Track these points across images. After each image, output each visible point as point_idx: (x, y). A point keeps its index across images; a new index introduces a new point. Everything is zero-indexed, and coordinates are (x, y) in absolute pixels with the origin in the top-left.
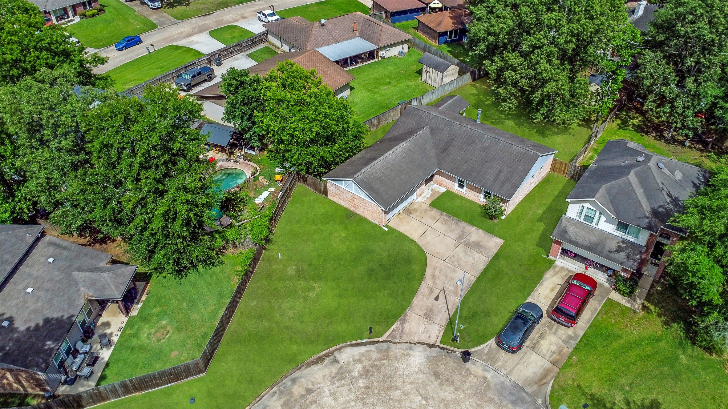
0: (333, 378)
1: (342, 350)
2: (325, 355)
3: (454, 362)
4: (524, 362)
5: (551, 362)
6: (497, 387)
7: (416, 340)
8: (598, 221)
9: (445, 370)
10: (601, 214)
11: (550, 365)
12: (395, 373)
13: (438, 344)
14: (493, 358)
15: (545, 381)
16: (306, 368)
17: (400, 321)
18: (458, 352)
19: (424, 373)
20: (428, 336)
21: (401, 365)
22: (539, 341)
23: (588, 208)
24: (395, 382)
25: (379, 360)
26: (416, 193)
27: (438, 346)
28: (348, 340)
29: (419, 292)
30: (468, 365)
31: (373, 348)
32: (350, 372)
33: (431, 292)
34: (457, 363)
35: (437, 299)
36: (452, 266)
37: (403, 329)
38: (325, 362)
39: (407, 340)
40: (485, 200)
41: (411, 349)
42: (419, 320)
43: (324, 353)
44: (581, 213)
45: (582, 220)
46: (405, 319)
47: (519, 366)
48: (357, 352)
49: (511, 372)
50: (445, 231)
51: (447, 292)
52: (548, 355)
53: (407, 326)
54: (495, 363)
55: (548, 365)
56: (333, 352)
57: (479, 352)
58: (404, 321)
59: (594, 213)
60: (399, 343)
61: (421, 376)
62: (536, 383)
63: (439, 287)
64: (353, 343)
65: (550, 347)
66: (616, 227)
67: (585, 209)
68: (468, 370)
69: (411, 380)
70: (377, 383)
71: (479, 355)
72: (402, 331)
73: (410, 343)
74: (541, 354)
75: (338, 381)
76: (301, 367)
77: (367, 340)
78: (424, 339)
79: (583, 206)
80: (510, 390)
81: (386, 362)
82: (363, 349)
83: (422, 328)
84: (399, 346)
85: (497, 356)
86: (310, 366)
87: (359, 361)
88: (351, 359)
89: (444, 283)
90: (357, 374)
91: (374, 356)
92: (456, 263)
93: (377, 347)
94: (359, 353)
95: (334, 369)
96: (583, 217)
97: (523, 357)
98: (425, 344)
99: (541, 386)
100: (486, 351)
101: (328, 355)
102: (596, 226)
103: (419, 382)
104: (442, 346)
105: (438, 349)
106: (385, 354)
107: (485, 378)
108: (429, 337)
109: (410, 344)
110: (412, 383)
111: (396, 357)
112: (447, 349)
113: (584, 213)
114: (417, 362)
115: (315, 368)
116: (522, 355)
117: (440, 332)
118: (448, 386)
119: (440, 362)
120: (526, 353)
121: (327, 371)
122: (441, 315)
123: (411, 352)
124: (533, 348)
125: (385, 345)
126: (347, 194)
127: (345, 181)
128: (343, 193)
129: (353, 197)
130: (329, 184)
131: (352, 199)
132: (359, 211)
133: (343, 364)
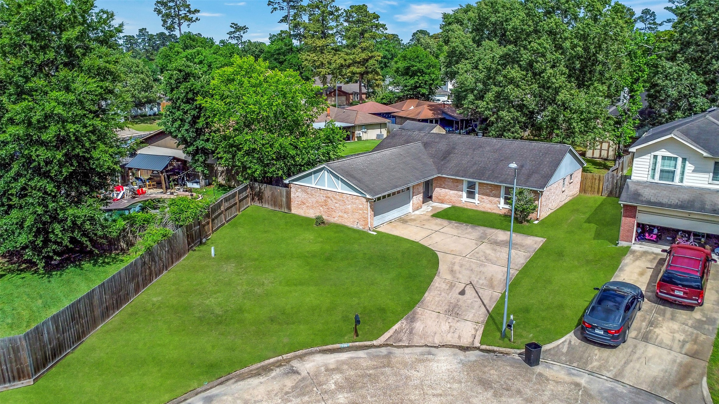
0: (287, 393)
1: (306, 358)
2: (273, 364)
3: (511, 366)
4: (639, 358)
5: (686, 354)
6: (605, 395)
7: (437, 341)
8: (683, 173)
9: (499, 377)
10: (684, 160)
11: (687, 359)
12: (405, 383)
13: (477, 344)
14: (581, 358)
15: (690, 380)
16: (236, 382)
17: (406, 319)
18: (516, 354)
19: (460, 382)
20: (456, 335)
21: (416, 373)
22: (650, 331)
23: (664, 158)
24: (408, 394)
25: (374, 368)
26: (411, 202)
27: (478, 348)
28: (317, 345)
29: (432, 287)
30: (539, 369)
31: (361, 354)
32: (320, 384)
33: (452, 286)
34: (517, 367)
35: (462, 293)
36: (478, 262)
37: (412, 329)
38: (273, 374)
39: (422, 342)
40: (507, 207)
41: (430, 353)
42: (438, 317)
43: (272, 360)
44: (654, 169)
45: (657, 180)
46: (414, 317)
47: (631, 364)
48: (333, 360)
49: (621, 372)
50: (458, 234)
51: (477, 287)
52: (676, 346)
53: (418, 326)
54: (586, 363)
55: (681, 358)
56: (288, 361)
57: (552, 352)
58: (413, 320)
59: (673, 163)
60: (407, 347)
61: (456, 386)
62: (675, 386)
63: (463, 281)
64: (325, 347)
65: (673, 336)
66: (711, 174)
67: (659, 159)
68: (540, 375)
69: (439, 392)
70: (372, 397)
71: (554, 355)
72: (411, 332)
73: (426, 346)
74: (663, 346)
75: (297, 397)
76: (227, 380)
77: (350, 344)
78: (451, 339)
79: (655, 157)
80: (631, 398)
81: (387, 370)
82: (344, 356)
83: (445, 327)
84: (407, 350)
85: (586, 355)
86: (244, 379)
87: (337, 370)
88: (323, 369)
89: (470, 277)
90: (333, 387)
91: (364, 364)
92: (483, 258)
93: (369, 353)
94: (338, 361)
95: (289, 382)
96: (657, 175)
97: (633, 352)
98: (453, 346)
99: (687, 387)
100: (565, 350)
101: (278, 364)
102: (680, 184)
103: (455, 393)
104: (484, 347)
105: (477, 352)
106: (385, 361)
107: (578, 385)
108: (459, 337)
109: (428, 349)
110: (441, 395)
111: (405, 365)
112: (494, 352)
113: (659, 167)
114: (444, 368)
115: (254, 381)
116: (629, 350)
117: (477, 330)
118: (511, 396)
119: (485, 367)
120: (635, 346)
121: (276, 386)
122: (474, 311)
123: (430, 357)
124: (646, 338)
125: (384, 351)
126: (317, 194)
127: (315, 172)
128: (312, 195)
129: (326, 197)
130: (293, 190)
131: (325, 200)
132: (334, 218)
133: (308, 374)
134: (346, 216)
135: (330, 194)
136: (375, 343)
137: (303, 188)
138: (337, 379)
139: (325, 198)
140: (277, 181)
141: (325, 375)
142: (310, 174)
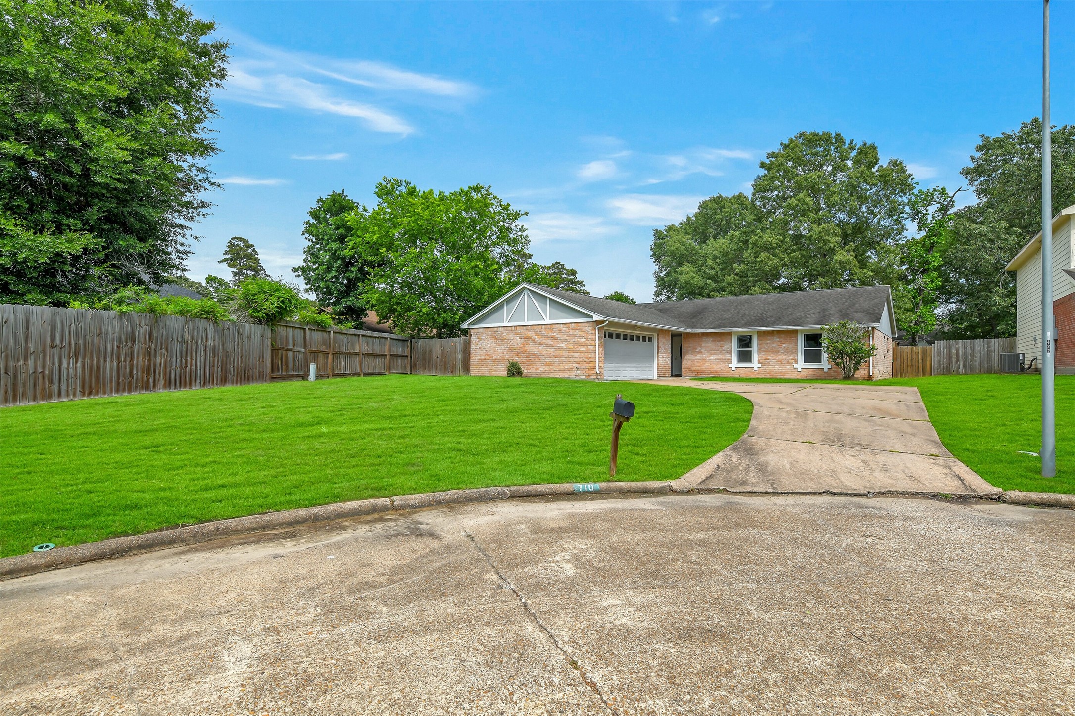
1: (468, 509)
7: (854, 486)
17: (734, 451)
26: (655, 361)
27: (998, 500)
29: (758, 415)
31: (642, 504)
32: (514, 563)
33: (801, 415)
37: (762, 465)
38: (342, 536)
39: (813, 487)
40: (810, 365)
46: (751, 449)
48: (557, 513)
53: (775, 460)
56: (409, 512)
58: (751, 452)
60: (773, 494)
64: (528, 488)
72: (763, 471)
73: (830, 493)
77: (602, 485)
82: (588, 507)
88: (523, 528)
90: (569, 570)
93: (664, 503)
94: (571, 515)
95: (389, 557)
109: (841, 499)
117: (946, 466)
125: (708, 500)
126: (511, 337)
127: (509, 301)
128: (502, 340)
129: (525, 338)
130: (474, 339)
131: (523, 344)
132: (537, 369)
133: (467, 539)
134: (557, 361)
135: (531, 333)
136: (674, 484)
137: (490, 331)
138: (581, 550)
139: (522, 341)
140: (451, 330)
141: (532, 541)
142: (501, 306)
